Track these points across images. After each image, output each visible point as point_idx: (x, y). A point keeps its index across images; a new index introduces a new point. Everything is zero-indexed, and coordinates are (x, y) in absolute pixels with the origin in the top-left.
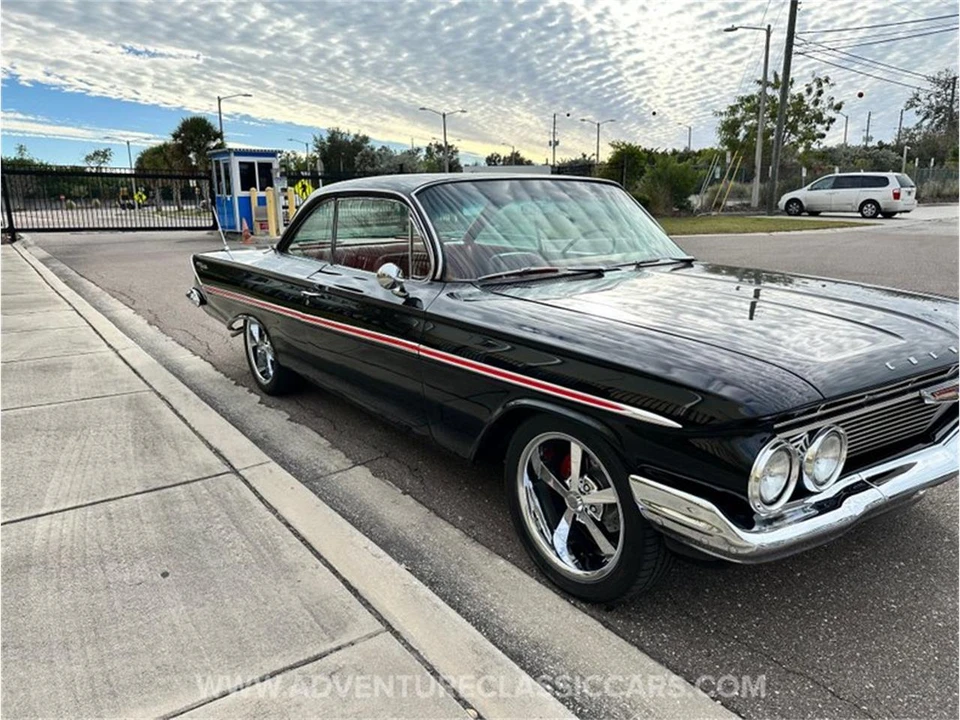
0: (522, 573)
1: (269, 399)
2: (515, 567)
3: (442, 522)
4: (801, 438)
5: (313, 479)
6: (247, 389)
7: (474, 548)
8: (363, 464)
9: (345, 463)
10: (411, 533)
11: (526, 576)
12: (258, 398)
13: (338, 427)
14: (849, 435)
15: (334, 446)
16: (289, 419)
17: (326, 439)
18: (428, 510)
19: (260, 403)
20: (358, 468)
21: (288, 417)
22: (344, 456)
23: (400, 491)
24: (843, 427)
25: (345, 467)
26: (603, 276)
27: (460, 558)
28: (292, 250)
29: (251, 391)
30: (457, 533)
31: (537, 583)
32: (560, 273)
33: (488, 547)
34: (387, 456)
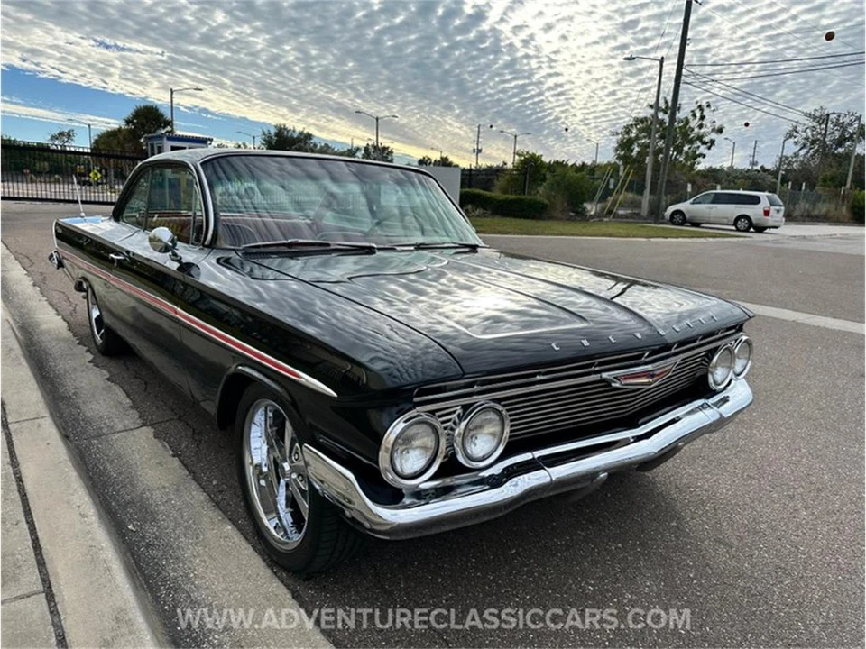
0: (242, 538)
1: (101, 359)
2: (239, 533)
3: (194, 485)
4: (454, 412)
5: (94, 438)
6: (85, 348)
7: (211, 514)
8: (150, 425)
9: (134, 423)
10: (157, 495)
11: (244, 543)
12: (90, 357)
13: (148, 389)
14: (510, 415)
15: (134, 406)
16: (107, 379)
17: (131, 399)
18: (187, 473)
19: (90, 362)
20: (145, 428)
21: (108, 376)
22: (137, 417)
23: (171, 453)
24: (504, 406)
25: (132, 427)
26: (375, 253)
27: (191, 522)
28: (126, 217)
29: (87, 351)
30: (202, 496)
31: (251, 549)
32: (332, 247)
33: (225, 513)
34: (179, 419)
